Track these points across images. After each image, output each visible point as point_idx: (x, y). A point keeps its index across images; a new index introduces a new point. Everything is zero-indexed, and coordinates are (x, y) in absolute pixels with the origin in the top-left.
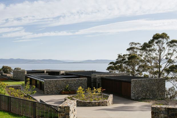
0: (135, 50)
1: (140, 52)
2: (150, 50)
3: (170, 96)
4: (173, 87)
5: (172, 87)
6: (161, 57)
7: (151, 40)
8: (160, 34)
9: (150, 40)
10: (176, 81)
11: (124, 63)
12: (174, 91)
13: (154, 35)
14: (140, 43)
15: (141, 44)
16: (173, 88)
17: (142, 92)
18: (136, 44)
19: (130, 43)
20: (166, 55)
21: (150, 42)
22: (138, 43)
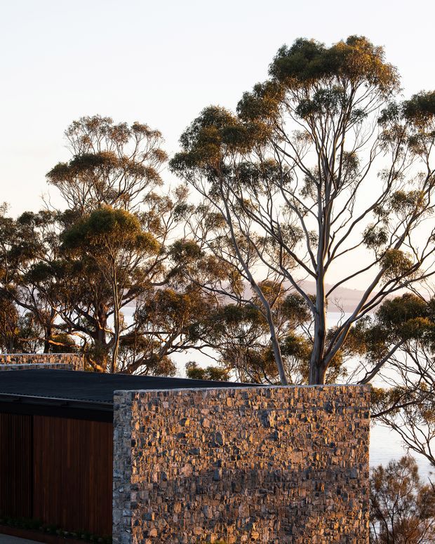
0: (116, 181)
1: (148, 198)
2: (246, 175)
3: (384, 526)
4: (406, 462)
5: (398, 459)
6: (333, 229)
7: (257, 88)
8: (328, 46)
9: (251, 91)
10: (427, 416)
11: (24, 281)
12: (415, 493)
13: (282, 51)
14: (152, 128)
15: (157, 134)
16: (405, 473)
17: (200, 491)
18: (119, 133)
19: (77, 124)
20: (377, 208)
21: (248, 106)
22: (138, 128)
